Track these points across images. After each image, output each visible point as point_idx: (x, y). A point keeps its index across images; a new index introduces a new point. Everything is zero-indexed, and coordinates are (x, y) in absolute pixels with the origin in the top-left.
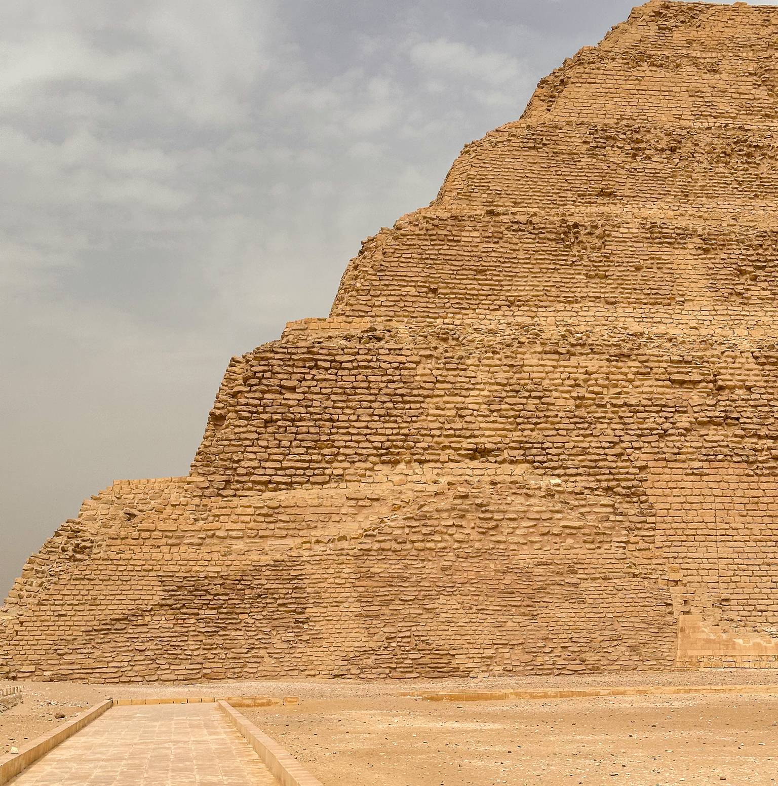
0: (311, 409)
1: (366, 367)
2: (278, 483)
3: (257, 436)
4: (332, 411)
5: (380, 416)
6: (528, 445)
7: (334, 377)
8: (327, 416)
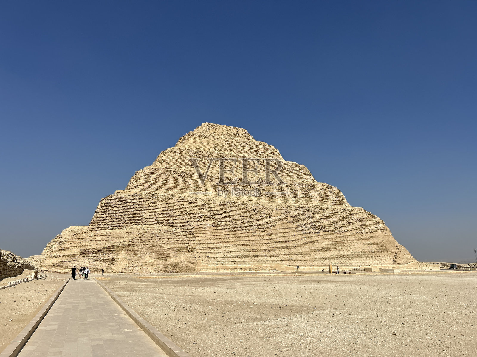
0: (120, 211)
1: (133, 202)
2: (110, 228)
3: (106, 217)
4: (125, 212)
5: (136, 214)
6: (169, 221)
7: (126, 204)
8: (123, 213)
